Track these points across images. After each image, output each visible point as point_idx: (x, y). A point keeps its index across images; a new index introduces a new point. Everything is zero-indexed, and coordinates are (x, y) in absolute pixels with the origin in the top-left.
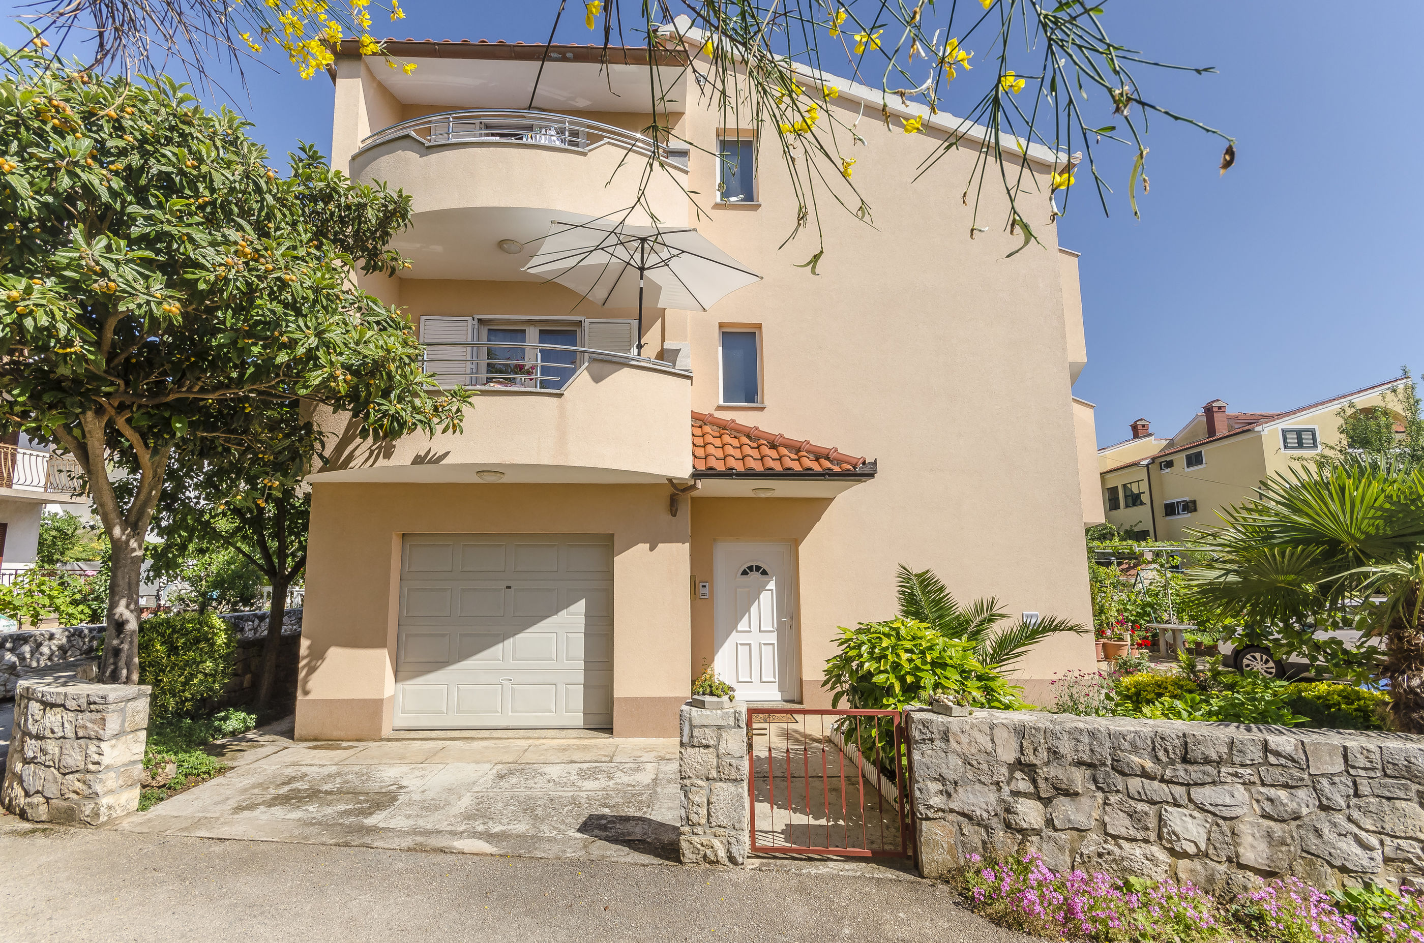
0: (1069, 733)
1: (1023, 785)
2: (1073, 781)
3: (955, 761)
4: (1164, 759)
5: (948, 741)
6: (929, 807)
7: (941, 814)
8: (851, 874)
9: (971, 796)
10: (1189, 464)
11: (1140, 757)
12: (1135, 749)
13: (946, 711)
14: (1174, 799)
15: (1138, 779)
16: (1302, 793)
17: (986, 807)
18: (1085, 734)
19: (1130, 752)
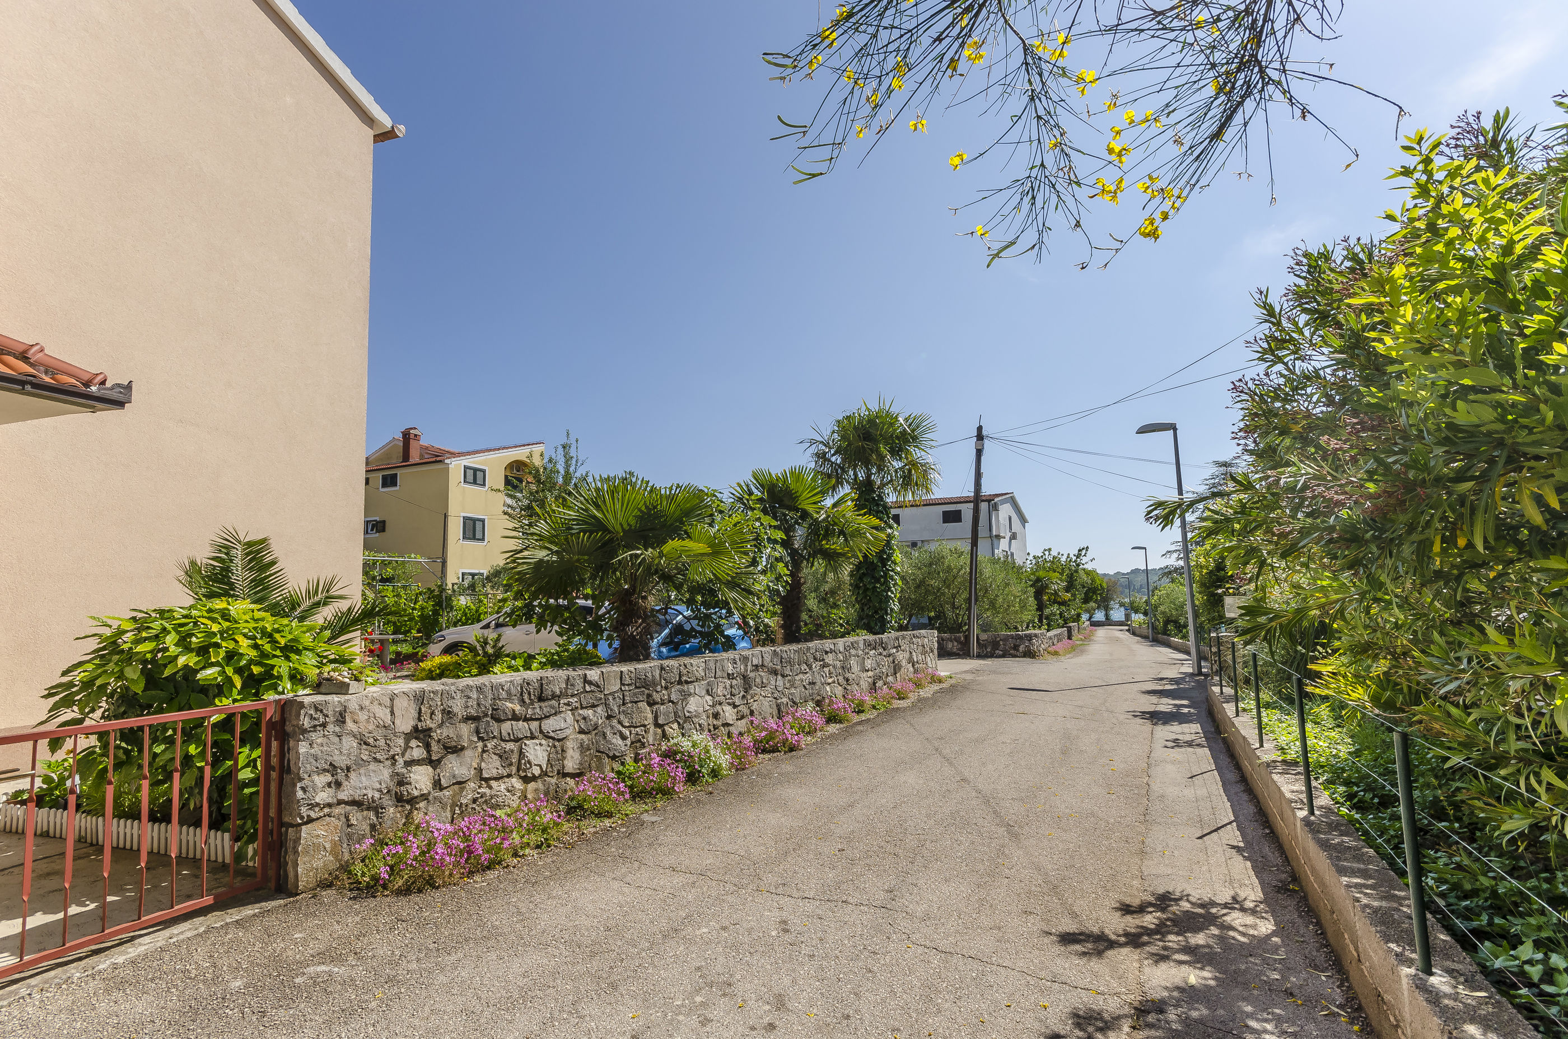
0: (462, 691)
1: (417, 752)
2: (461, 737)
3: (350, 743)
4: (527, 701)
5: (344, 722)
6: (312, 806)
7: (326, 810)
8: (189, 934)
9: (364, 779)
10: (384, 485)
11: (512, 703)
12: (509, 697)
13: (342, 688)
14: (531, 733)
15: (509, 722)
16: (599, 709)
17: (379, 786)
18: (474, 690)
19: (505, 700)
